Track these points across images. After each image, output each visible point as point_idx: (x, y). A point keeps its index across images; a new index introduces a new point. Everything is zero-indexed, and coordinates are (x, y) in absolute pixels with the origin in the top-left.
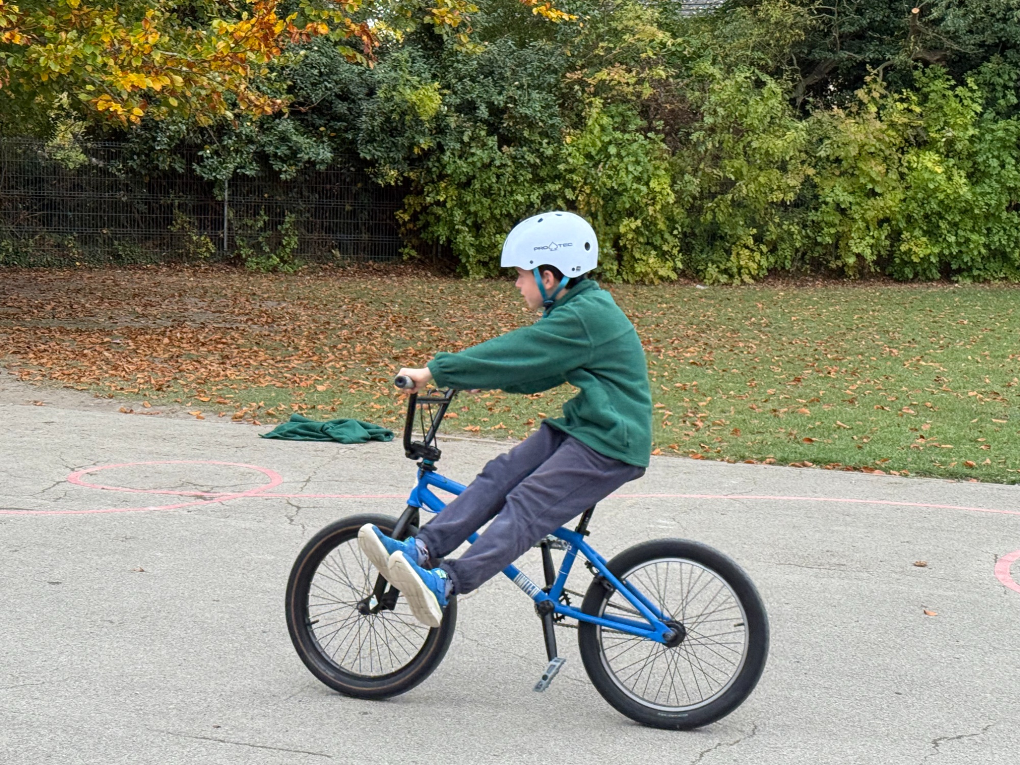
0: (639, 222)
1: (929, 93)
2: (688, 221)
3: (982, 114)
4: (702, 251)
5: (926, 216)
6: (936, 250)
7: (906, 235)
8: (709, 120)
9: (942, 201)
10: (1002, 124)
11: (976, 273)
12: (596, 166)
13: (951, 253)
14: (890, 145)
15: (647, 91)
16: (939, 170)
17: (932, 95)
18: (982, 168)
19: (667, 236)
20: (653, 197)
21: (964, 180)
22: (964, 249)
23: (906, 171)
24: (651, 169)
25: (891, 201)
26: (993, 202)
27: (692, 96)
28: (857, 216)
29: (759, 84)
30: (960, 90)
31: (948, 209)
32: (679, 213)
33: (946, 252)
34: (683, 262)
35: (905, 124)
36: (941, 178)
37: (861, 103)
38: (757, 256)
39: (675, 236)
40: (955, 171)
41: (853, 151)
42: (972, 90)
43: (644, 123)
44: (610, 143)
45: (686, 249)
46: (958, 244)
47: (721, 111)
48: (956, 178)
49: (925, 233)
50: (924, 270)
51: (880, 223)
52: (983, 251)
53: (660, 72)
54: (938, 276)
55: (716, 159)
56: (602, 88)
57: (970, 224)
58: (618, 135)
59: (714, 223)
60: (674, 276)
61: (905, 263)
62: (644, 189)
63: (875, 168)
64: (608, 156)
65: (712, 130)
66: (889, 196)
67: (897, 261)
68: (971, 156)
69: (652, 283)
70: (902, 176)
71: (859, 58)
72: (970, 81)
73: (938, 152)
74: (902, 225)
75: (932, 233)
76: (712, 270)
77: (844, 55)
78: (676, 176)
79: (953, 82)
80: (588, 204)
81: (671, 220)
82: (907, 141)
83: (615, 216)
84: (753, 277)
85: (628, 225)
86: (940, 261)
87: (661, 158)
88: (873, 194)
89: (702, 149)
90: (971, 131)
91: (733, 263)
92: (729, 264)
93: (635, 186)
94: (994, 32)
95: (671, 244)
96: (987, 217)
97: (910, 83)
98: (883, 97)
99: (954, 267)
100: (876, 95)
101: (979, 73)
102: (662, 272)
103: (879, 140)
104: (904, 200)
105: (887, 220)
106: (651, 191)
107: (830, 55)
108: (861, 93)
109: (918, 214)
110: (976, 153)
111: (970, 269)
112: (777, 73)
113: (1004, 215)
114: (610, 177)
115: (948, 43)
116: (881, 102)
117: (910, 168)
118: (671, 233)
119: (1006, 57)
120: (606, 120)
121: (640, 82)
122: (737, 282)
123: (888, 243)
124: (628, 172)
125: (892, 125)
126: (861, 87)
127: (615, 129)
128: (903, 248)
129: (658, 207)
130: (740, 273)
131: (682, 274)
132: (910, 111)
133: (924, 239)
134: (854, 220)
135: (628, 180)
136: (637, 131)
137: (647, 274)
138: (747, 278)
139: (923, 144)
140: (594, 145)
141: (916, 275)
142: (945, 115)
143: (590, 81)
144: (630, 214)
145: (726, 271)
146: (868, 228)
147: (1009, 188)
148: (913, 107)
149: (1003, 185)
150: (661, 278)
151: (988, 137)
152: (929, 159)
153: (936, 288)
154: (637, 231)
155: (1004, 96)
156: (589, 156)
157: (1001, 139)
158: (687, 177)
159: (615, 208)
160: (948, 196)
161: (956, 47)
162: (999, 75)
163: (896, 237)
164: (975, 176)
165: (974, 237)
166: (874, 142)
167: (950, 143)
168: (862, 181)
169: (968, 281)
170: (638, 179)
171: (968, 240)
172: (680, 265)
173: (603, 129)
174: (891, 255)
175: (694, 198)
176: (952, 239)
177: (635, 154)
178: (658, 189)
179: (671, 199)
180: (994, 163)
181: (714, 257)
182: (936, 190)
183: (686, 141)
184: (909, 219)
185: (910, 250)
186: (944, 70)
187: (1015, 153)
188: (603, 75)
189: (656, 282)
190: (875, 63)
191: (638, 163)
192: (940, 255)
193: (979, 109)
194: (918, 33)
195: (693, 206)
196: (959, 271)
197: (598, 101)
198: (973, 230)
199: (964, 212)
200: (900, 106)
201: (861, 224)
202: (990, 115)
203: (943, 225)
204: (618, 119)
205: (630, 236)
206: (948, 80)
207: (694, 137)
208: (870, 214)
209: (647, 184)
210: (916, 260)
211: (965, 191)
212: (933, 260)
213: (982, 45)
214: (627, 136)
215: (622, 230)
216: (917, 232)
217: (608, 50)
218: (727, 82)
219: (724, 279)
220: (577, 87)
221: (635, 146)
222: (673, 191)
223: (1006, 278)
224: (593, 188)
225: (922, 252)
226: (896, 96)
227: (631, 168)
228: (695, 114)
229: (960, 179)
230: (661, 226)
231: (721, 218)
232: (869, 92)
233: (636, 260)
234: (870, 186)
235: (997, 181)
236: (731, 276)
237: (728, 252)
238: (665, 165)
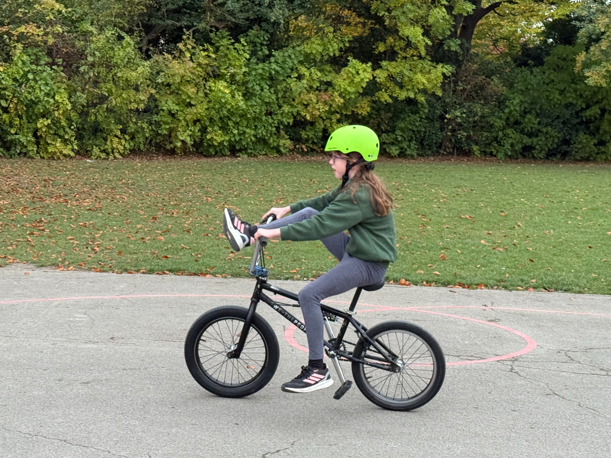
0: (49, 121)
1: (219, 46)
2: (80, 120)
3: (249, 60)
4: (89, 139)
5: (221, 118)
6: (227, 138)
7: (209, 129)
8: (90, 59)
9: (229, 110)
10: (261, 65)
11: (249, 151)
12: (20, 85)
13: (235, 140)
14: (199, 76)
15: (51, 41)
16: (227, 91)
17: (221, 48)
18: (251, 91)
19: (67, 129)
20: (57, 105)
21: (241, 98)
22: (242, 137)
23: (208, 92)
24: (55, 88)
25: (200, 110)
26: (258, 111)
27: (79, 44)
28: (181, 118)
29: (120, 38)
30: (237, 45)
31: (233, 114)
32: (74, 115)
33: (233, 139)
34: (78, 145)
35: (206, 64)
36: (229, 96)
37: (181, 51)
38: (123, 142)
39: (72, 130)
40: (236, 93)
41: (178, 79)
42: (243, 45)
43: (50, 60)
44: (29, 72)
45: (79, 137)
46: (239, 134)
47: (97, 53)
48: (237, 96)
49: (221, 128)
50: (221, 150)
51: (195, 122)
52: (253, 139)
53: (59, 29)
54: (229, 153)
55: (96, 83)
56: (21, 37)
57: (245, 123)
58: (34, 67)
59: (96, 121)
60: (72, 154)
61: (210, 146)
62: (52, 101)
63: (191, 90)
64: (28, 80)
65: (92, 65)
66: (199, 106)
67: (205, 144)
68: (245, 83)
69: (59, 158)
70: (206, 95)
71: (178, 24)
72: (242, 40)
73: (226, 81)
74: (208, 123)
75: (224, 128)
76: (96, 150)
77: (170, 22)
78: (71, 93)
79: (233, 41)
80: (16, 109)
81: (69, 119)
82: (208, 74)
83: (34, 117)
84: (121, 154)
85: (42, 123)
86: (230, 145)
87: (62, 82)
88: (190, 105)
89: (87, 77)
90: (244, 69)
91: (108, 146)
92: (106, 147)
93: (46, 99)
94: (254, 12)
95: (70, 134)
96: (255, 119)
97: (208, 40)
98: (193, 48)
99: (237, 148)
100: (190, 47)
101: (247, 35)
102: (65, 152)
103: (192, 73)
104: (208, 109)
105: (198, 120)
106: (57, 102)
107: (160, 22)
108: (180, 45)
109: (216, 118)
110: (247, 82)
111: (246, 149)
112: (130, 32)
113: (264, 118)
114: (29, 93)
115: (229, 17)
116: (193, 51)
117: (211, 90)
118: (70, 128)
119: (261, 26)
120: (25, 58)
121: (46, 34)
122: (111, 157)
123: (199, 134)
124: (41, 90)
125: (199, 65)
126: (180, 42)
127: (31, 63)
128: (208, 137)
129: (61, 112)
130: (113, 152)
131: (78, 153)
132: (209, 57)
133: (220, 132)
134: (179, 120)
135: (41, 95)
136: (45, 64)
137: (55, 153)
138: (117, 155)
139: (217, 76)
140: (18, 73)
141: (216, 153)
142: (229, 59)
143: (14, 33)
144: (43, 116)
145: (104, 151)
146: (188, 125)
147: (266, 103)
148: (211, 54)
149: (263, 101)
150: (65, 155)
151: (254, 73)
152: (221, 85)
153: (228, 160)
154: (48, 126)
155: (261, 50)
156: (15, 80)
157: (261, 74)
158: (78, 94)
159: (33, 112)
160: (232, 107)
161: (233, 20)
162: (258, 37)
163: (204, 130)
164: (248, 95)
165: (248, 131)
166: (189, 74)
167: (233, 76)
168: (184, 97)
169: (246, 156)
170: (47, 95)
171: (244, 132)
172: (76, 147)
173: (24, 63)
174: (202, 140)
175: (83, 106)
176: (236, 132)
177: (45, 79)
178: (60, 101)
179: (69, 107)
180: (257, 88)
181: (97, 143)
182: (226, 103)
183: (77, 72)
184: (211, 120)
185: (212, 138)
186: (227, 33)
187: (268, 83)
188: (22, 29)
189: (62, 158)
190: (188, 28)
191: (47, 84)
192: (230, 141)
193: (248, 56)
194: (211, 11)
195: (82, 111)
196: (240, 150)
197: (20, 46)
198: (247, 127)
199: (242, 116)
200: (204, 54)
201: (184, 123)
202: (254, 60)
203: (231, 124)
204: (33, 57)
205: (44, 130)
206: (230, 39)
207: (82, 69)
208: (189, 117)
209: (53, 97)
210: (216, 144)
211: (242, 104)
212: (225, 144)
213: (247, 19)
214: (39, 68)
215: (39, 126)
216: (216, 128)
217: (25, 14)
218: (101, 36)
219: (103, 155)
220: (5, 36)
221: (45, 74)
222: (70, 102)
223: (266, 154)
224: (19, 100)
225: (219, 139)
226: (201, 48)
227: (43, 88)
228: (82, 55)
229: (239, 97)
230: (64, 123)
231: (100, 118)
232: (185, 45)
233: (48, 144)
234: (188, 100)
235: (260, 99)
236: (108, 154)
237: (105, 139)
238: (64, 86)
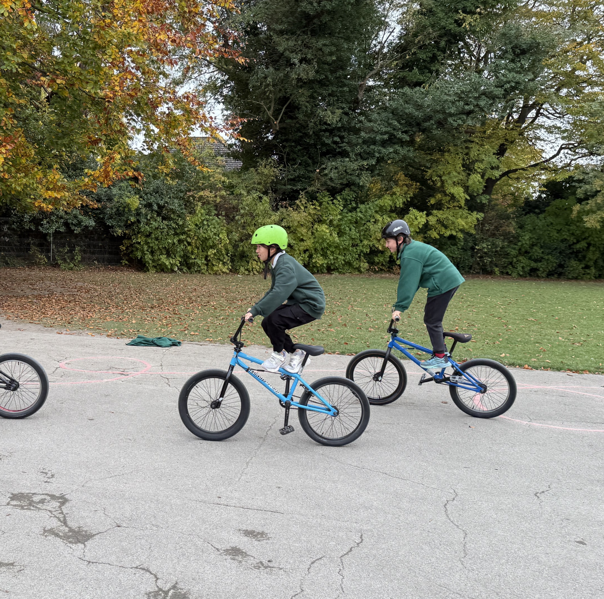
0: (215, 251)
1: (322, 202)
2: (233, 250)
3: (342, 211)
4: (238, 262)
5: (322, 249)
6: (326, 262)
7: (314, 256)
8: (242, 211)
9: (328, 243)
10: (350, 214)
11: (340, 270)
12: (199, 228)
13: (331, 263)
14: (309, 222)
15: (218, 200)
16: (328, 231)
17: (324, 203)
18: (343, 231)
19: (225, 256)
20: (221, 240)
21: (336, 235)
22: (336, 261)
23: (315, 232)
24: (220, 229)
25: (309, 243)
26: (347, 244)
27: (235, 202)
28: (296, 249)
29: (260, 198)
30: (335, 201)
31: (330, 246)
32: (230, 247)
33: (329, 262)
34: (231, 266)
35: (314, 214)
36: (328, 234)
37: (298, 206)
38: (259, 264)
39: (229, 256)
40: (333, 232)
41: (296, 224)
42: (339, 201)
43: (216, 212)
44: (204, 220)
45: (232, 261)
46: (334, 259)
47: (247, 208)
48: (334, 234)
49: (322, 255)
50: (321, 269)
51: (305, 251)
52: (343, 262)
53: (223, 193)
54: (326, 271)
55: (244, 227)
56: (201, 198)
57: (338, 252)
58: (207, 217)
59: (243, 252)
60: (228, 271)
61: (314, 267)
62: (218, 238)
63: (304, 230)
64: (204, 225)
65: (242, 216)
66: (308, 241)
67: (311, 266)
68: (338, 226)
69: (220, 274)
70: (313, 233)
71: (295, 188)
72: (338, 198)
73: (327, 224)
74: (313, 252)
75: (325, 256)
76: (242, 269)
77: (289, 187)
78: (229, 232)
79: (332, 198)
80: (196, 243)
81: (227, 250)
82: (314, 220)
83: (206, 248)
84: (258, 272)
85: (211, 252)
86: (327, 266)
87: (224, 226)
88: (302, 240)
89: (240, 222)
90: (339, 217)
91: (250, 267)
92: (248, 267)
93: (214, 237)
94: (347, 179)
95: (226, 259)
96: (344, 249)
97: (316, 198)
98: (306, 203)
99: (332, 268)
100: (304, 203)
101: (341, 194)
102: (224, 270)
103: (305, 220)
104: (314, 243)
105: (307, 250)
106: (221, 238)
107: (284, 187)
108: (297, 202)
109: (319, 248)
110: (341, 225)
111: (337, 269)
112: (266, 193)
113: (351, 248)
114: (205, 233)
115: (329, 183)
116: (305, 205)
117: (317, 231)
118: (227, 255)
119: (351, 189)
120: (203, 211)
121: (216, 196)
122: (252, 274)
123: (308, 259)
124: (211, 231)
125: (310, 214)
126: (297, 199)
127: (206, 215)
128: (314, 261)
129: (223, 245)
130: (252, 270)
131: (231, 271)
132: (315, 208)
133: (322, 258)
134: (295, 250)
135: (211, 234)
136: (215, 215)
137: (218, 271)
138: (255, 272)
139: (320, 221)
140: (198, 220)
141: (318, 271)
142: (329, 210)
143: (196, 196)
144: (212, 247)
145: (247, 270)
146: (300, 253)
147: (353, 238)
148: (317, 207)
149: (350, 237)
150: (223, 272)
151: (346, 219)
152: (324, 228)
153: (327, 276)
154: (215, 254)
155: (351, 204)
156: (196, 225)
157: (350, 220)
158: (234, 233)
159: (206, 245)
160: (330, 241)
161: (333, 185)
162: (349, 196)
163: (310, 257)
164: (340, 234)
165: (340, 257)
166: (303, 220)
167: (331, 221)
168: (299, 235)
169: (337, 274)
170: (215, 234)
171: (337, 258)
172: (230, 267)
173: (202, 214)
174: (309, 263)
175: (236, 241)
176: (332, 258)
177: (214, 225)
178: (222, 238)
179: (228, 242)
180: (347, 229)
181: (243, 264)
182: (326, 238)
183: (233, 219)
184: (316, 250)
185: (316, 261)
186: (328, 193)
187: (355, 225)
188: (201, 193)
189: (222, 274)
190: (302, 190)
191: (215, 228)
192: (328, 263)
193: (342, 208)
194: (318, 179)
195: (235, 244)
196: (334, 270)
197: (200, 204)
198: (339, 254)
199: (336, 247)
200: (312, 207)
201: (298, 252)
202: (345, 211)
203: (329, 252)
204: (207, 211)
205: (212, 256)
206: (329, 197)
207: (237, 218)
208: (301, 248)
209: (218, 236)
210: (318, 265)
211: (337, 239)
212: (325, 265)
213: (341, 184)
214: (211, 217)
215: (209, 253)
216: (319, 255)
217: (203, 184)
218: (249, 197)
219: (247, 273)
220: (191, 198)
221: (214, 221)
222: (228, 238)
223: (351, 273)
224: (198, 237)
225: (320, 262)
226: (311, 203)
227: (212, 230)
228: (235, 209)
229: (335, 235)
230: (224, 252)
231: (245, 249)
232: (301, 201)
233: (213, 265)
234: (301, 237)
235: (349, 236)
236: (249, 272)
237: (248, 262)
238: (225, 229)
